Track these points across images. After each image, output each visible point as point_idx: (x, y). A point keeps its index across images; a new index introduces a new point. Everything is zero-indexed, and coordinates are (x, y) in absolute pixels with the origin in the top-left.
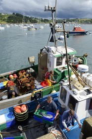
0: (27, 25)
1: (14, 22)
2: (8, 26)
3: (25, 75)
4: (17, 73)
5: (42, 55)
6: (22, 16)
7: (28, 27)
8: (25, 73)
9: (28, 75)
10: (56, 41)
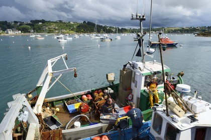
0: (99, 35)
1: (84, 32)
2: (77, 36)
3: (103, 96)
4: (91, 93)
5: (125, 72)
6: (94, 25)
7: (102, 37)
8: (101, 93)
9: (106, 97)
10: (144, 55)
